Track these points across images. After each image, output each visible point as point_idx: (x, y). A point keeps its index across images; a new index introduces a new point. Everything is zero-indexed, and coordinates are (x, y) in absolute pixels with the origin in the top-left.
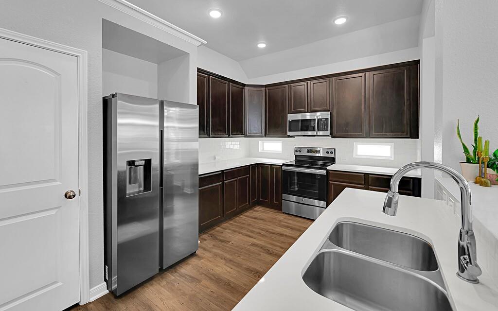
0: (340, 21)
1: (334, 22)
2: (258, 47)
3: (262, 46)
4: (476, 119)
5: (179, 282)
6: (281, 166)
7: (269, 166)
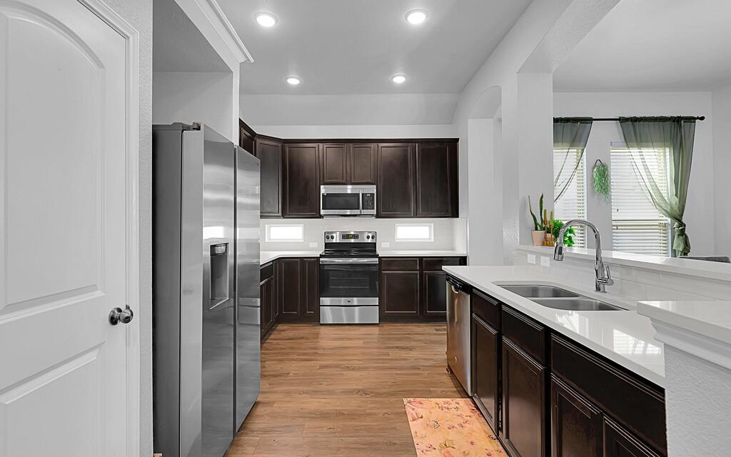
0: (399, 80)
1: (392, 79)
2: (287, 83)
3: (293, 81)
4: (541, 195)
5: (274, 439)
6: (318, 258)
7: (299, 260)
